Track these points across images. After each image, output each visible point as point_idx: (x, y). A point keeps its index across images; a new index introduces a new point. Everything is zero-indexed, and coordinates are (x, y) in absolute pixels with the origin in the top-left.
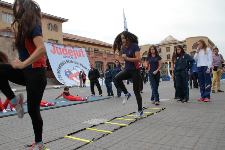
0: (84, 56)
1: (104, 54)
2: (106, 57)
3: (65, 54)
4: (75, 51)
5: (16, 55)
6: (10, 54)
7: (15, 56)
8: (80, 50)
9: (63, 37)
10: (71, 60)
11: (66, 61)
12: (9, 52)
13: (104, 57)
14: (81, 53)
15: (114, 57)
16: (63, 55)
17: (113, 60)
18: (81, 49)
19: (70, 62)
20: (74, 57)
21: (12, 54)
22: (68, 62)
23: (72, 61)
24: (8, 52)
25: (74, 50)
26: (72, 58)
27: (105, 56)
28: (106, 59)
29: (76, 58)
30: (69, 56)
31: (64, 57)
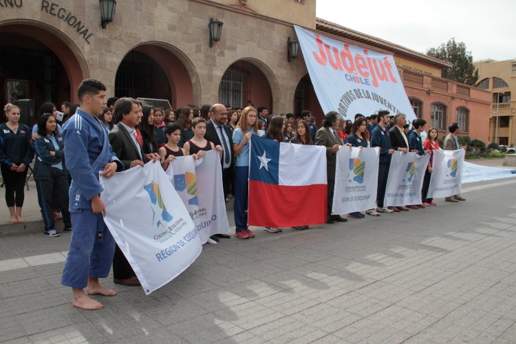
0: (394, 80)
1: (425, 77)
2: (430, 87)
3: (351, 70)
4: (372, 60)
5: (217, 61)
6: (201, 56)
7: (215, 65)
8: (383, 61)
9: (317, 23)
10: (365, 88)
11: (355, 90)
12: (198, 50)
13: (427, 86)
14: (386, 70)
15: (447, 89)
16: (345, 72)
17: (443, 97)
18: (385, 58)
19: (363, 95)
20: (370, 78)
21: (207, 57)
22: (358, 94)
23: (367, 92)
24: (194, 50)
25: (369, 59)
26: (367, 83)
27: (427, 84)
28: (428, 93)
29: (376, 84)
30: (359, 75)
31: (349, 78)
